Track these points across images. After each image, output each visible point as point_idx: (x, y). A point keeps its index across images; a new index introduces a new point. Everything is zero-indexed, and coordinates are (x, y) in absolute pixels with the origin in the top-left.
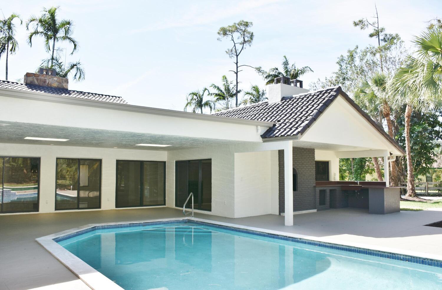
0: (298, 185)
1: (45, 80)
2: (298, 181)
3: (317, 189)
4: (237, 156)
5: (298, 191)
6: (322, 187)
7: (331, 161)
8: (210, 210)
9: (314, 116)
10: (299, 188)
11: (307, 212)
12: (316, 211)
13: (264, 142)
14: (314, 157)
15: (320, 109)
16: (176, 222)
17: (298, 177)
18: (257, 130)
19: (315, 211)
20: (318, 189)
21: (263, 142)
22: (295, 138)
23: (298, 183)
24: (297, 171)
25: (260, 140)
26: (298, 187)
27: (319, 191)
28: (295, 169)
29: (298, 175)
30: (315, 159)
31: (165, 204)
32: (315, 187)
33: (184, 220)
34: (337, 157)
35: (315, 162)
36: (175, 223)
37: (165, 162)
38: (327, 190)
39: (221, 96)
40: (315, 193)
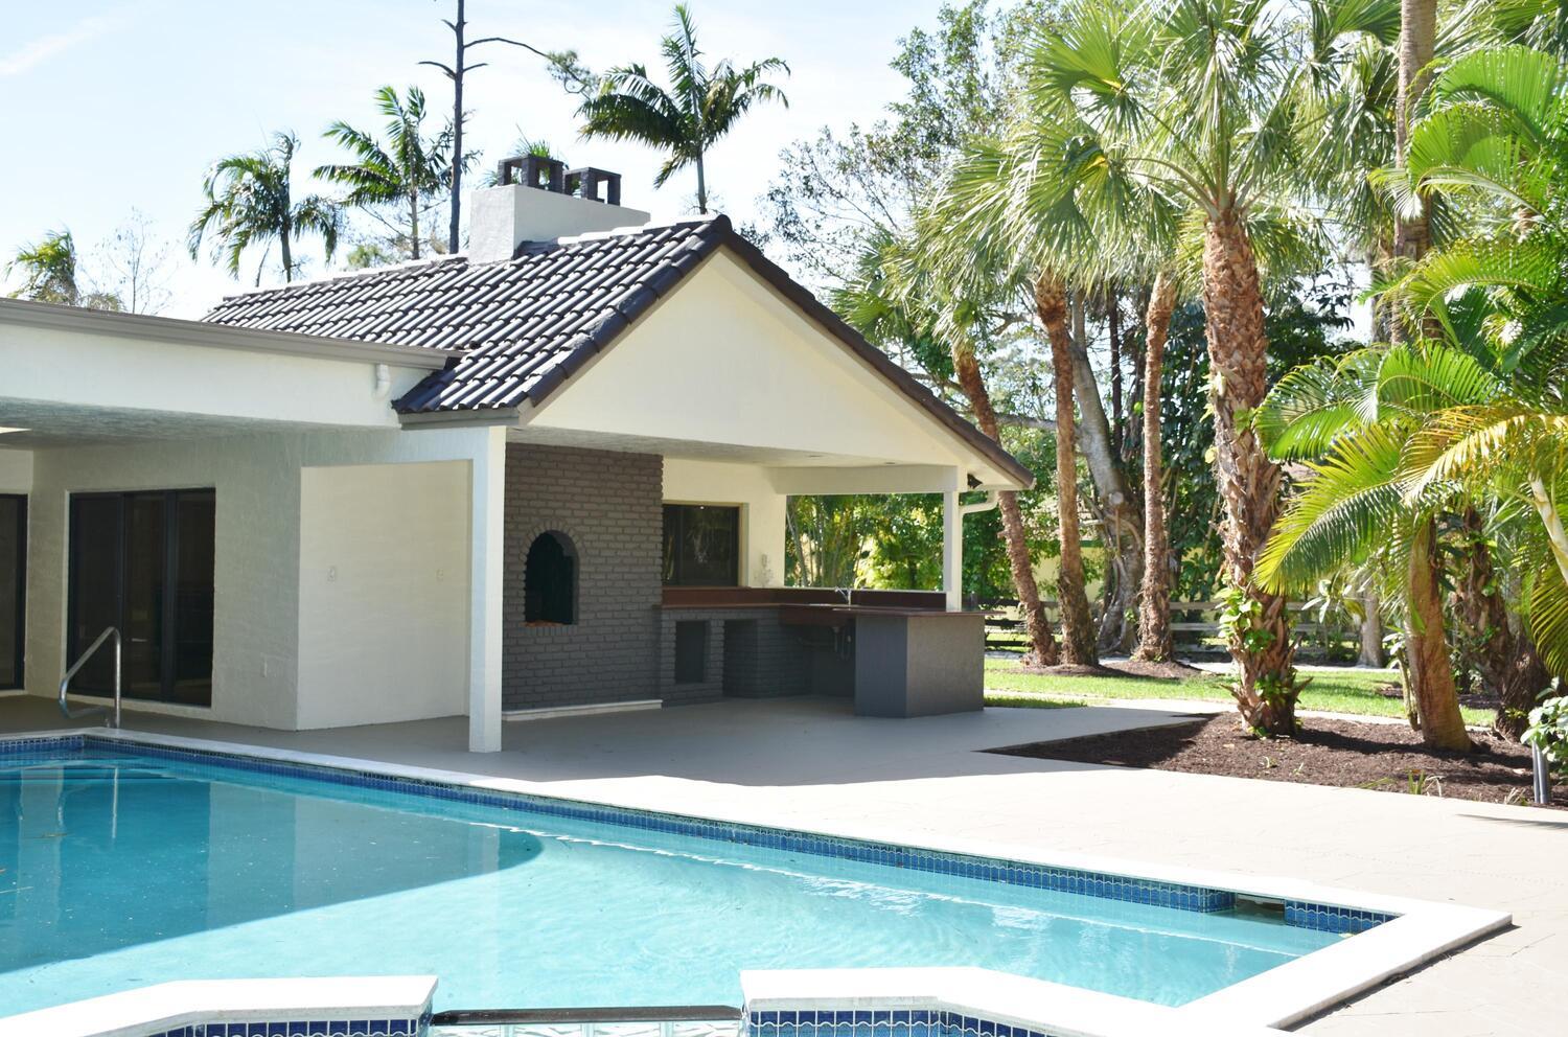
0: (581, 600)
2: (581, 583)
3: (664, 617)
4: (311, 479)
5: (581, 624)
6: (689, 608)
7: (747, 504)
8: (205, 700)
9: (595, 334)
10: (584, 612)
11: (616, 710)
12: (659, 706)
13: (407, 426)
14: (658, 488)
15: (622, 305)
17: (582, 569)
18: (377, 380)
19: (656, 704)
20: (669, 620)
21: (403, 429)
22: (510, 417)
23: (582, 591)
24: (578, 545)
25: (392, 420)
26: (582, 607)
27: (674, 624)
28: (570, 535)
29: (582, 561)
30: (662, 495)
31: (20, 686)
32: (656, 609)
34: (778, 492)
35: (661, 510)
37: (24, 497)
38: (712, 623)
39: (375, 183)
40: (659, 634)
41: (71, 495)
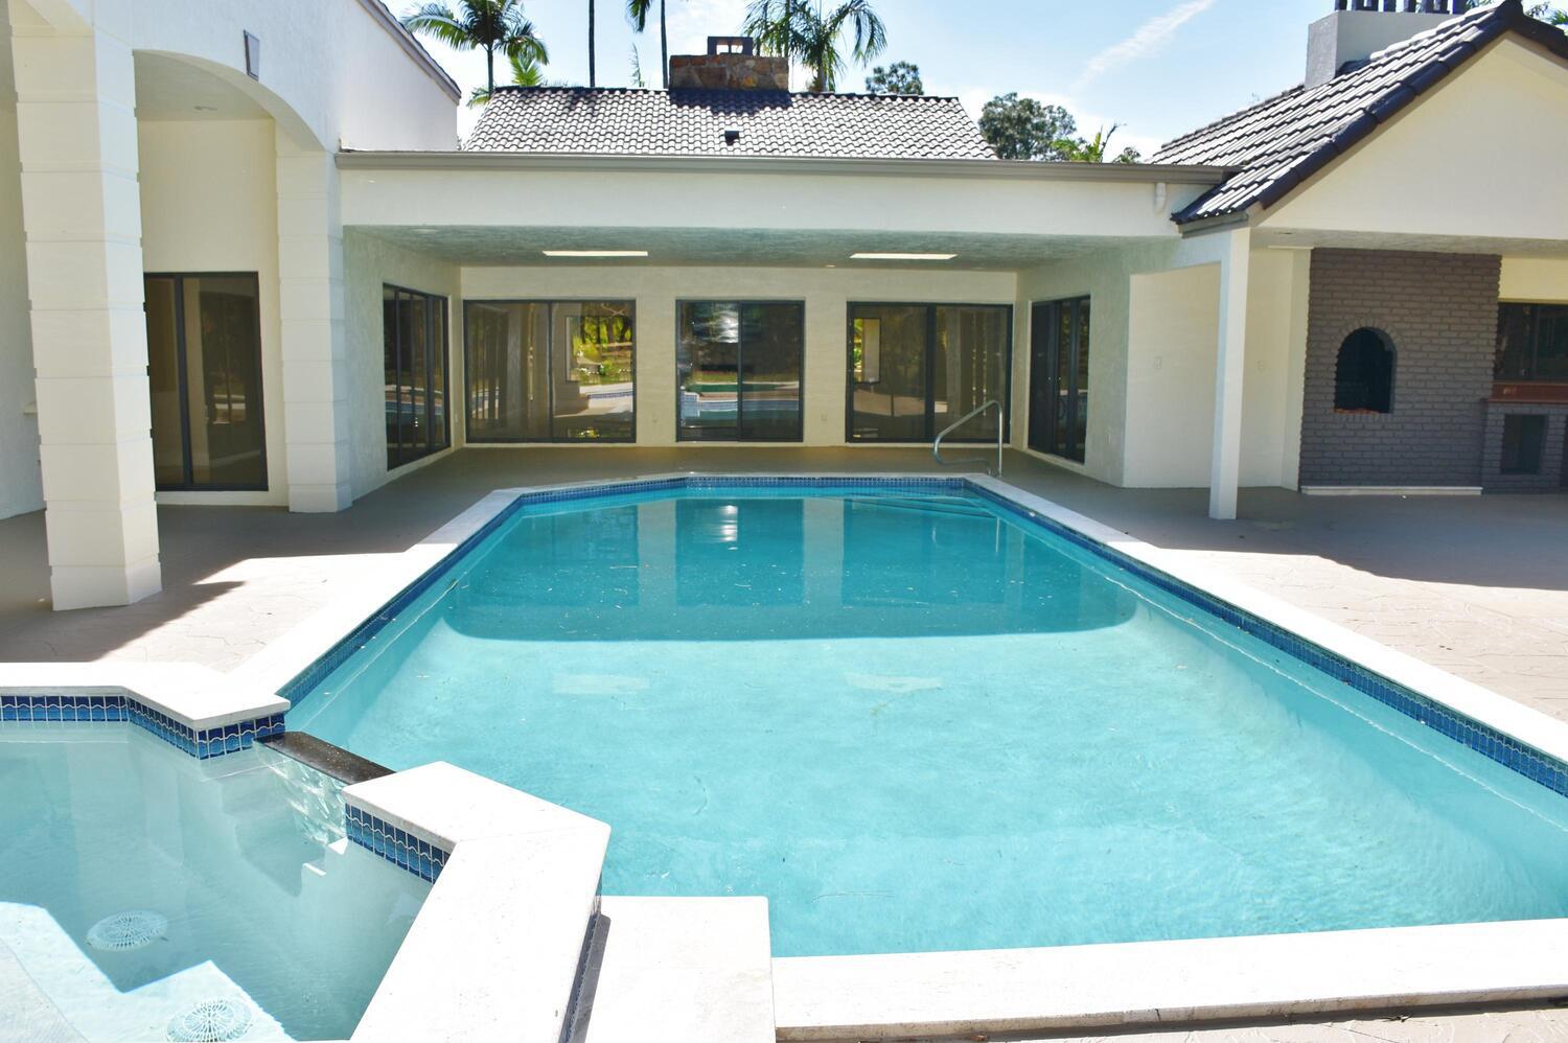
0: (1396, 391)
1: (722, 69)
2: (1398, 376)
3: (1491, 409)
5: (1396, 413)
8: (1080, 458)
10: (1401, 402)
11: (1427, 493)
12: (1479, 493)
13: (1187, 234)
14: (1495, 288)
15: (1373, 106)
16: (926, 486)
17: (1400, 362)
19: (1476, 490)
20: (1497, 414)
21: (1183, 238)
23: (1398, 383)
24: (1396, 341)
25: (1173, 230)
26: (1397, 397)
27: (1502, 417)
28: (1387, 331)
29: (1400, 355)
30: (1498, 293)
32: (1484, 402)
33: (952, 480)
35: (1497, 308)
36: (922, 486)
37: (1010, 307)
38: (1551, 418)
40: (1485, 426)
41: (1033, 304)
